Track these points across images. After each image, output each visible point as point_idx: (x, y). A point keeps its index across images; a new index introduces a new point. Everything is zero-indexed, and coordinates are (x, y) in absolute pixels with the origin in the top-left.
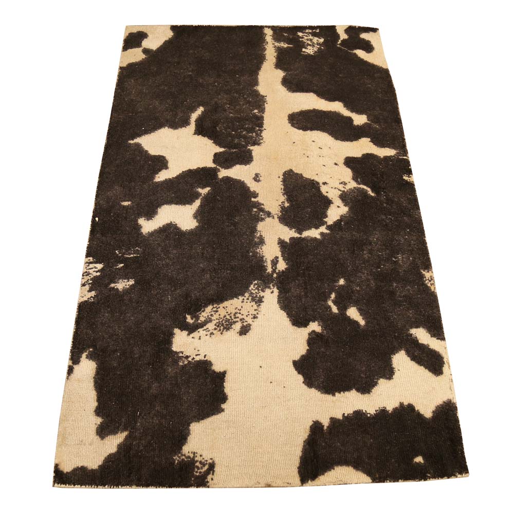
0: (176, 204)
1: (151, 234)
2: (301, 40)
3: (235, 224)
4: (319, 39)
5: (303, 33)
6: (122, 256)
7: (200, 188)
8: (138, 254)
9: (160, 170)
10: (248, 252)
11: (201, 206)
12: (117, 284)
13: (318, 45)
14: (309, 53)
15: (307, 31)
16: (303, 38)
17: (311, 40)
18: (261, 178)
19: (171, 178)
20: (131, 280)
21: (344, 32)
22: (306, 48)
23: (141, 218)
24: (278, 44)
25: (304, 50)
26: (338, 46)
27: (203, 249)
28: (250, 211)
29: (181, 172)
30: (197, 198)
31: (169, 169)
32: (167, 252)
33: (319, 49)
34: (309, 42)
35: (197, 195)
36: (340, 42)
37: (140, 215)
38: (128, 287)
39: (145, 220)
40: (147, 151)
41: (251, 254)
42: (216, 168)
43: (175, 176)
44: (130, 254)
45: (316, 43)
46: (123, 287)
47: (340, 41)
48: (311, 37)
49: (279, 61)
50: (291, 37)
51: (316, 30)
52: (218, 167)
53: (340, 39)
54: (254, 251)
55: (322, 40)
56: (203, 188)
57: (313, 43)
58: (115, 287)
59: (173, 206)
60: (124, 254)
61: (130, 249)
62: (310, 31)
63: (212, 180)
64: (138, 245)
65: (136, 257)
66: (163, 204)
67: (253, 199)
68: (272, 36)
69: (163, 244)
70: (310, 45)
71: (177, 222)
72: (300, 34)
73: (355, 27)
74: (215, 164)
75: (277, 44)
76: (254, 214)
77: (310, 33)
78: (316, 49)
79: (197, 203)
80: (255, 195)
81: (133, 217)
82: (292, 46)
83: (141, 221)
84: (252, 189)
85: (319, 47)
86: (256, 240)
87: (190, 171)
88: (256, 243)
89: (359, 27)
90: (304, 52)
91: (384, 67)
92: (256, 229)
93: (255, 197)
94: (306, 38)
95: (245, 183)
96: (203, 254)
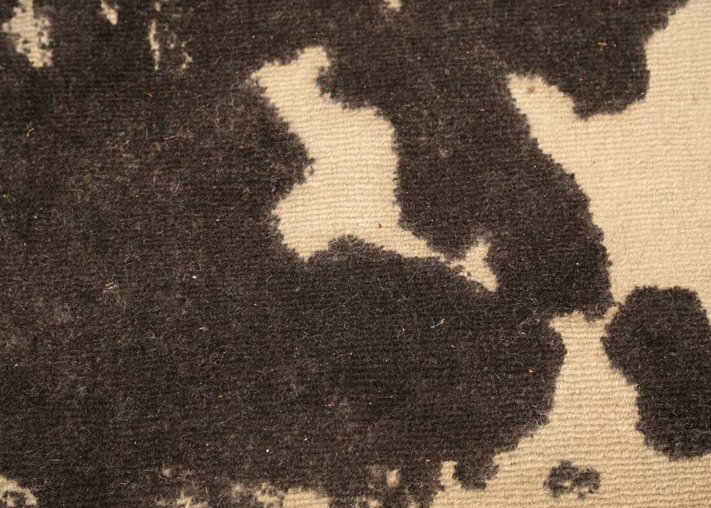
0: (402, 168)
1: (256, 102)
3: (312, 400)
6: (153, 14)
7: (492, 250)
8: (161, 64)
9: (568, 88)
10: (178, 460)
11: (396, 263)
12: (30, 12)
18: (573, 496)
19: (534, 134)
20: (49, 54)
23: (329, 56)
27: (190, 289)
28: (387, 457)
29: (569, 167)
30: (435, 243)
31: (581, 124)
32: (172, 162)
35: (454, 242)
37: (340, 47)
38: (19, 49)
39: (322, 69)
40: (661, 22)
41: (167, 472)
42: (608, 300)
43: (546, 147)
44: (161, 38)
46: (18, 36)
52: (613, 311)
54: (180, 484)
56: (491, 260)
58: (17, 10)
59: (392, 160)
60: (161, 19)
61: (182, 36)
63: (539, 293)
64: (202, 59)
65: (152, 59)
66: (394, 122)
67: (448, 468)
69: (208, 144)
71: (312, 182)
74: (629, 299)
76: (367, 474)
79: (412, 247)
80: (473, 476)
81: (332, 26)
83: (314, 59)
84: (502, 459)
86: (238, 488)
87: (580, 202)
88: (215, 489)
92: (292, 484)
93: (459, 474)
95: (533, 428)
96: (166, 288)
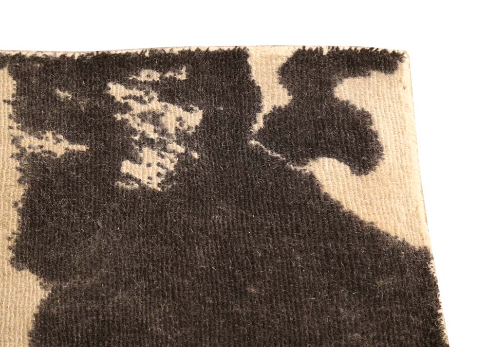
2: (119, 117)
4: (185, 115)
5: (129, 84)
13: (179, 143)
14: (145, 181)
15: (145, 75)
16: (126, 108)
17: (155, 118)
21: (276, 78)
22: (135, 160)
24: (36, 142)
25: (127, 167)
26: (253, 142)
33: (184, 161)
34: (149, 129)
36: (259, 125)
45: (172, 131)
47: (260, 117)
48: (156, 105)
49: (32, 225)
50: (83, 104)
51: (177, 69)
53: (259, 110)
55: (194, 119)
57: (164, 132)
62: (156, 76)
68: (14, 104)
70: (151, 143)
72: (117, 91)
73: (318, 52)
75: (30, 142)
77: (154, 85)
78: (170, 163)
82: (84, 148)
85: (181, 149)
89: (336, 53)
90: (129, 177)
91: (415, 242)
94: (138, 108)
